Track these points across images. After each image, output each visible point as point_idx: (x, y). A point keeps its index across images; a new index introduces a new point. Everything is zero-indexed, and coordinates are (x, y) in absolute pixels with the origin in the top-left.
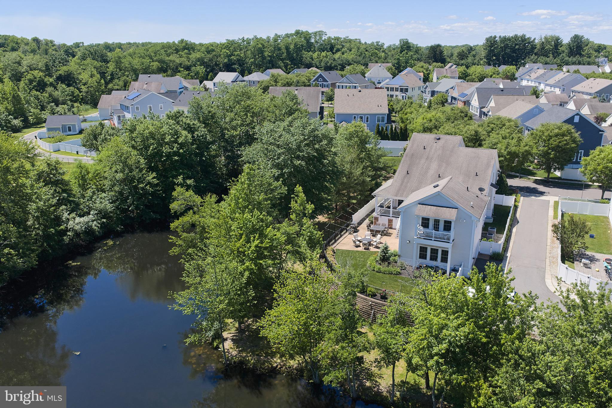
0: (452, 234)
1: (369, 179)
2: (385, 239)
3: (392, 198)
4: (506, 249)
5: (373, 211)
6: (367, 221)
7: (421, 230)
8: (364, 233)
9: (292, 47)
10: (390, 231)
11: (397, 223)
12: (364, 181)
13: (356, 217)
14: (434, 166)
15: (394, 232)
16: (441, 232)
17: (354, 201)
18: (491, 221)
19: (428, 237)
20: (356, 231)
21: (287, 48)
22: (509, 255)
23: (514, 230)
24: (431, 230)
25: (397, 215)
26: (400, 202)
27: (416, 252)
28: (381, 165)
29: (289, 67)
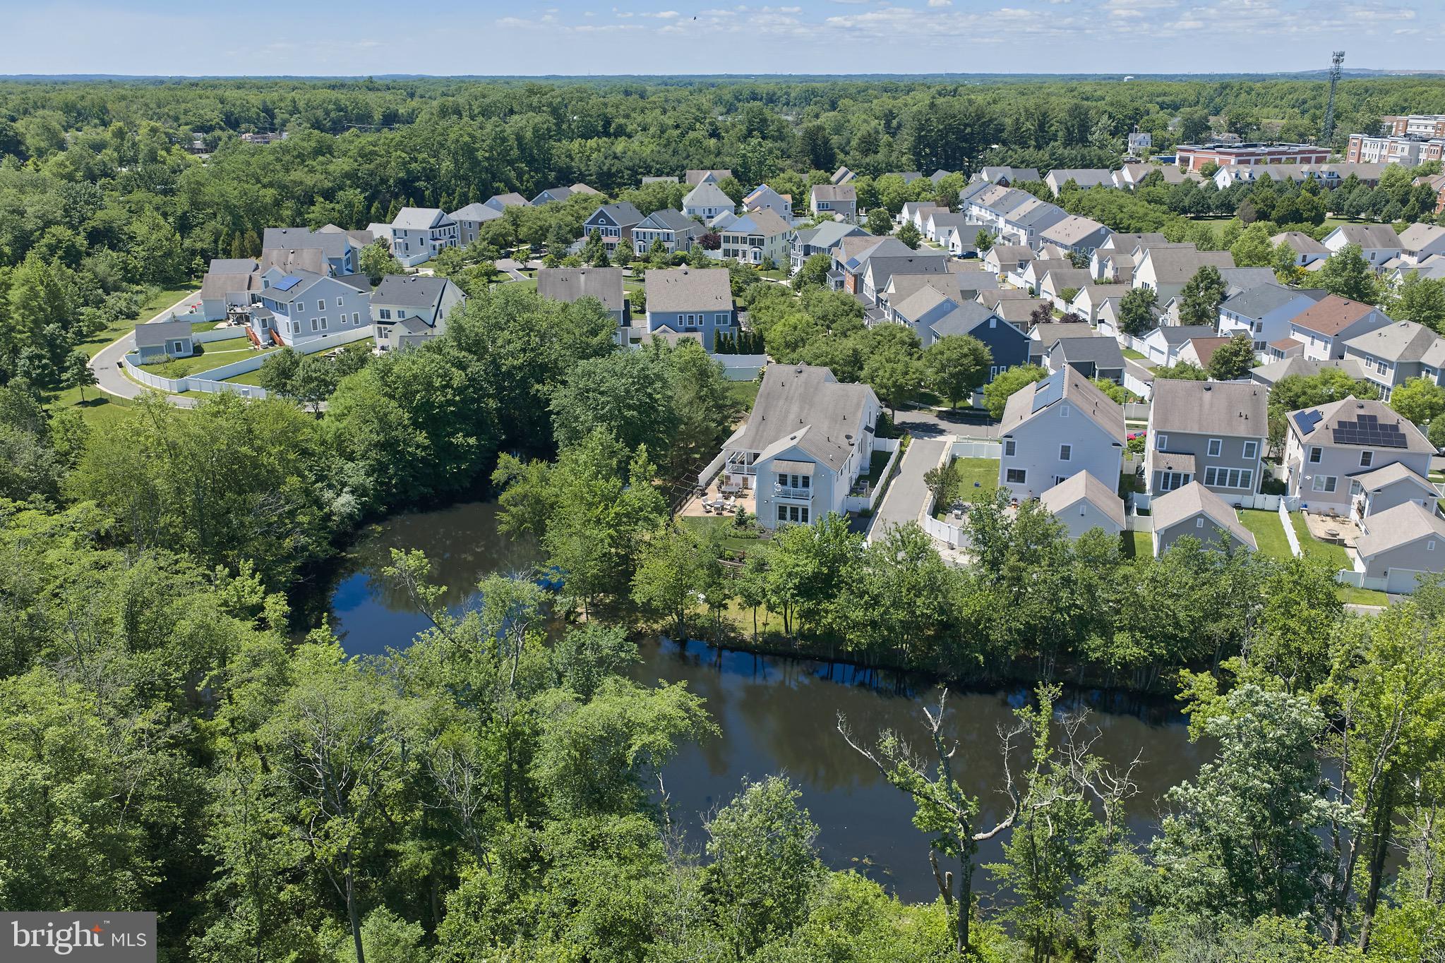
0: (811, 490)
1: (713, 425)
2: (740, 502)
3: (745, 451)
4: (877, 505)
5: (723, 467)
6: (716, 481)
7: (778, 487)
8: (714, 496)
9: (529, 134)
10: (746, 492)
11: (753, 482)
12: (707, 428)
13: (703, 476)
14: (795, 408)
15: (751, 493)
16: (800, 489)
17: (697, 456)
18: (868, 472)
19: (786, 495)
20: (704, 494)
21: (519, 138)
22: (880, 511)
23: (893, 482)
24: (789, 487)
25: (752, 472)
26: (756, 456)
27: (775, 513)
28: (728, 402)
29: (526, 176)
